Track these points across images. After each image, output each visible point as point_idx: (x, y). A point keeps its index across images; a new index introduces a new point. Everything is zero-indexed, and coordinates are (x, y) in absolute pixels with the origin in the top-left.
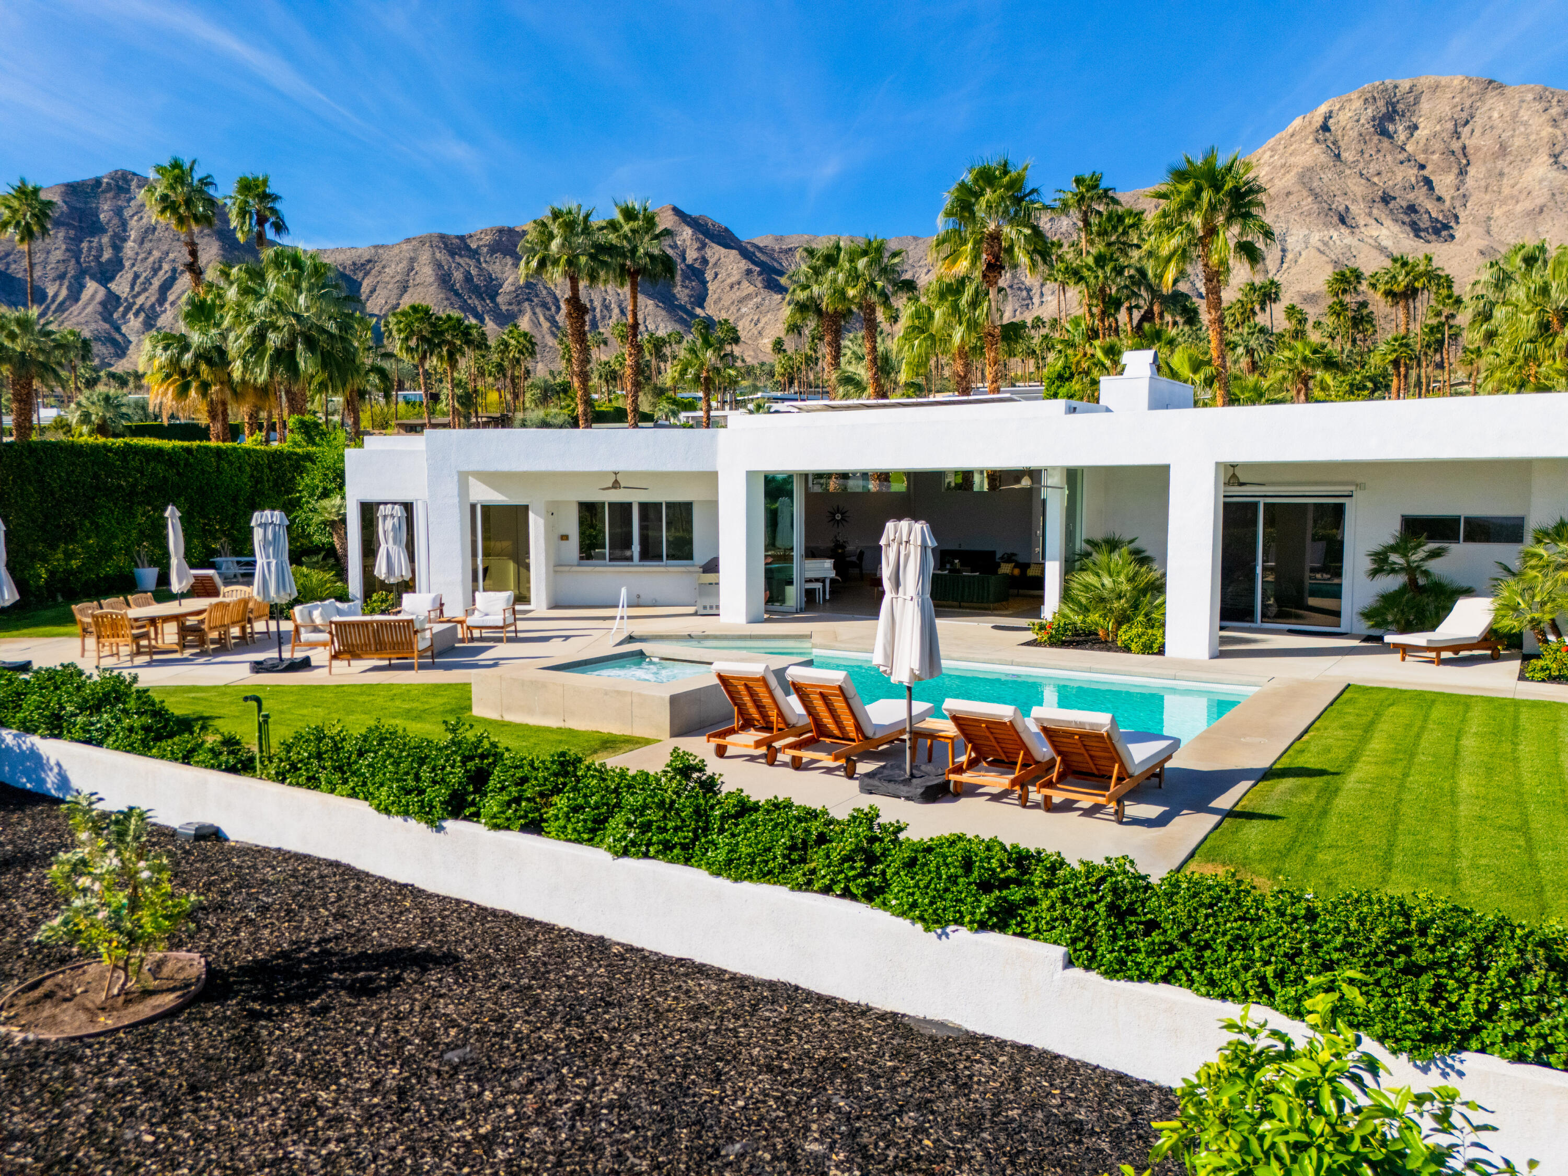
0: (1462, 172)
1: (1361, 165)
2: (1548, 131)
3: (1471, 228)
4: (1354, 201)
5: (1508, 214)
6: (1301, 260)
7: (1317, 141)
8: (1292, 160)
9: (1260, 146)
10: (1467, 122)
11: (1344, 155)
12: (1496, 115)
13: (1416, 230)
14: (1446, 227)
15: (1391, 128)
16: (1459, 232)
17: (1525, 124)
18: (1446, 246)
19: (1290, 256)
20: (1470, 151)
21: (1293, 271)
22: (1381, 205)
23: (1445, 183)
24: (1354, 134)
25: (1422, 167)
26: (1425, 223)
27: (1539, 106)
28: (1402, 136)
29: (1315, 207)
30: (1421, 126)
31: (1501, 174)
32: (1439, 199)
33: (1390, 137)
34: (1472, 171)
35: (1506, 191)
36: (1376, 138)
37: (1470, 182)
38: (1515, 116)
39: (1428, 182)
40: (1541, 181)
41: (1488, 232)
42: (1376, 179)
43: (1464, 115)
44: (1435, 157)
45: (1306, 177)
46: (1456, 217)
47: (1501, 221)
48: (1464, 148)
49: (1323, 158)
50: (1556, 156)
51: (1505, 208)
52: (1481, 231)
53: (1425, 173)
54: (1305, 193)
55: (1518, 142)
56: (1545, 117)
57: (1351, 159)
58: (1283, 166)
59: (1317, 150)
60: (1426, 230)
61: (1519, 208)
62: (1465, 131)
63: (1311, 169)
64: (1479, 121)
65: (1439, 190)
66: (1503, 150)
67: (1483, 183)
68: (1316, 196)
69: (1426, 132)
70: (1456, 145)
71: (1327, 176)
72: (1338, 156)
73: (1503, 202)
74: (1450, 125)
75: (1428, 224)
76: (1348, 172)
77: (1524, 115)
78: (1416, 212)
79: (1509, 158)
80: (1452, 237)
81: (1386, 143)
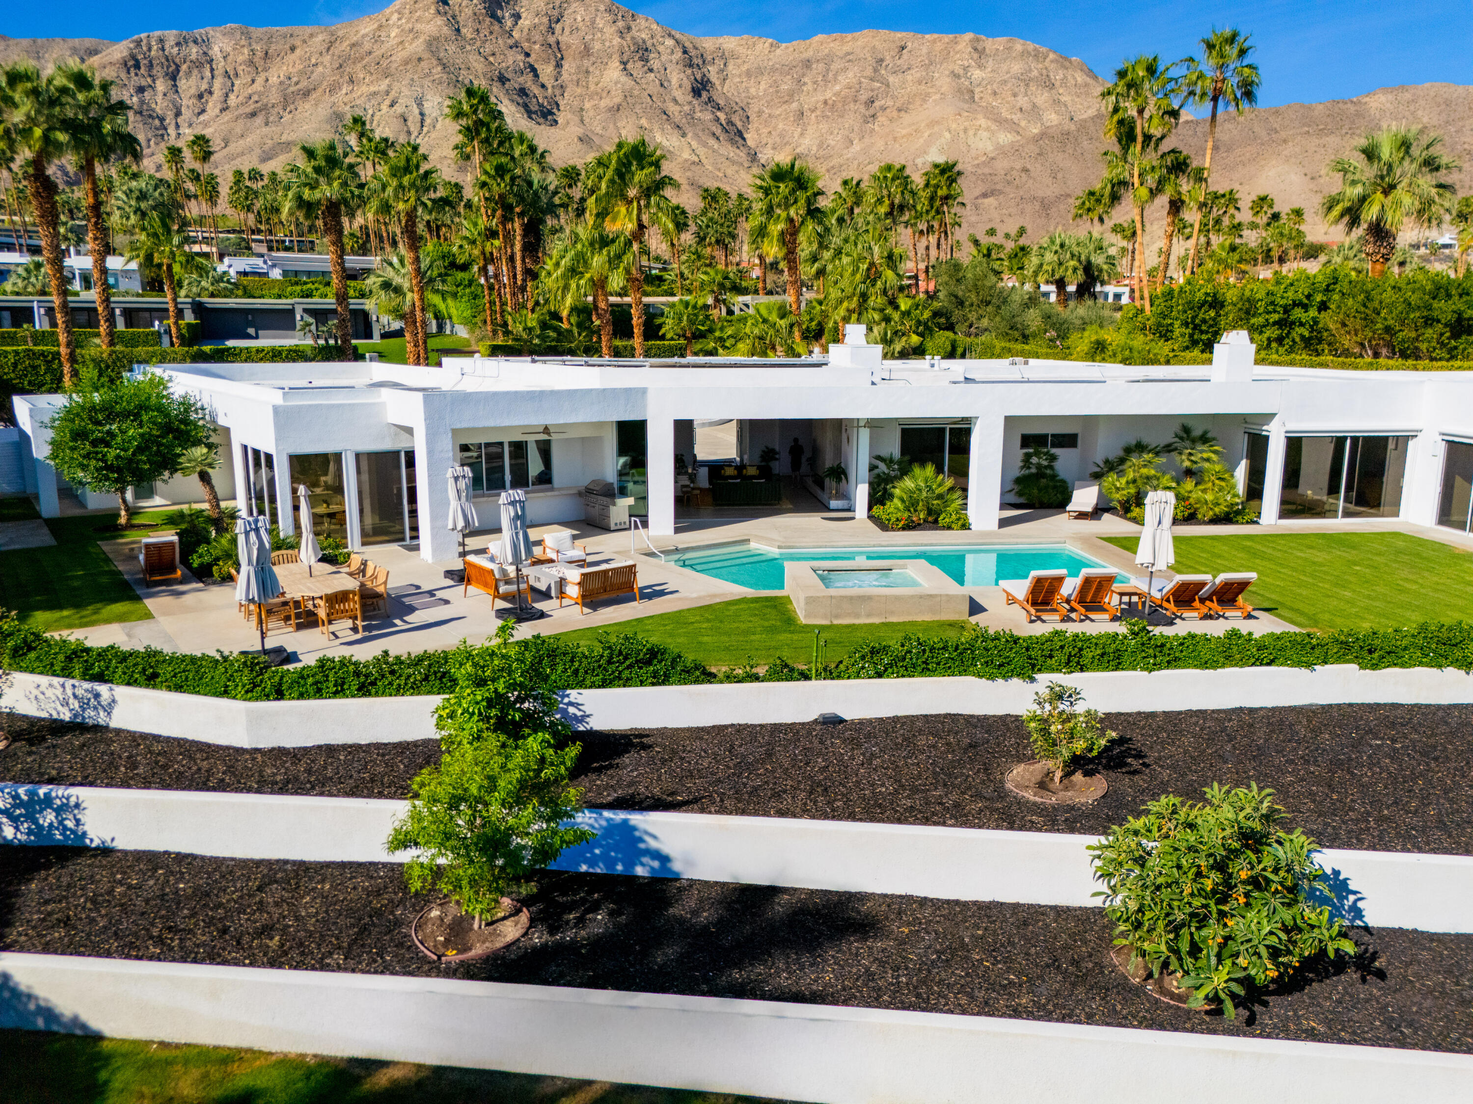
0: (558, 66)
1: (478, 43)
2: (617, 41)
3: (569, 116)
4: (476, 77)
5: (596, 107)
6: (438, 126)
7: (439, 12)
8: (418, 26)
9: (387, 6)
10: (558, 21)
11: (464, 31)
12: (579, 19)
13: (529, 113)
14: (551, 113)
15: (499, 13)
16: (561, 118)
17: (601, 31)
18: (553, 130)
19: (428, 121)
20: (563, 46)
21: (433, 135)
22: (498, 84)
23: (546, 71)
24: (468, 12)
25: (528, 55)
26: (534, 107)
27: (610, 18)
28: (509, 23)
29: (445, 76)
30: (524, 15)
31: (587, 72)
32: (543, 86)
33: (500, 22)
34: (566, 65)
35: (592, 87)
36: (488, 19)
37: (565, 76)
38: (593, 22)
39: (534, 70)
40: (616, 83)
41: (582, 121)
42: (491, 59)
43: (556, 13)
44: (537, 47)
45: (433, 44)
46: (558, 105)
47: (591, 113)
48: (558, 43)
49: (446, 30)
50: (624, 63)
51: (593, 103)
52: (577, 119)
53: (531, 60)
54: (435, 62)
55: (597, 46)
56: (614, 28)
57: (469, 36)
58: (411, 31)
59: (440, 21)
60: (535, 112)
61: (603, 104)
62: (558, 27)
63: (436, 39)
64: (567, 20)
65: (543, 79)
66: (587, 51)
67: (575, 78)
68: (444, 67)
69: (527, 22)
70: (552, 40)
71: (452, 48)
72: (458, 30)
73: (591, 98)
74: (545, 20)
75: (536, 108)
76: (468, 48)
77: (600, 23)
78: (527, 95)
79: (593, 59)
80: (556, 122)
81: (496, 27)
